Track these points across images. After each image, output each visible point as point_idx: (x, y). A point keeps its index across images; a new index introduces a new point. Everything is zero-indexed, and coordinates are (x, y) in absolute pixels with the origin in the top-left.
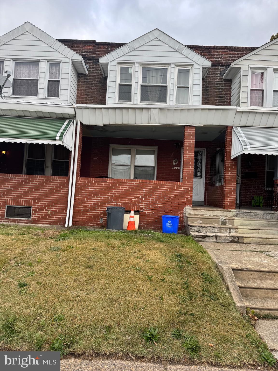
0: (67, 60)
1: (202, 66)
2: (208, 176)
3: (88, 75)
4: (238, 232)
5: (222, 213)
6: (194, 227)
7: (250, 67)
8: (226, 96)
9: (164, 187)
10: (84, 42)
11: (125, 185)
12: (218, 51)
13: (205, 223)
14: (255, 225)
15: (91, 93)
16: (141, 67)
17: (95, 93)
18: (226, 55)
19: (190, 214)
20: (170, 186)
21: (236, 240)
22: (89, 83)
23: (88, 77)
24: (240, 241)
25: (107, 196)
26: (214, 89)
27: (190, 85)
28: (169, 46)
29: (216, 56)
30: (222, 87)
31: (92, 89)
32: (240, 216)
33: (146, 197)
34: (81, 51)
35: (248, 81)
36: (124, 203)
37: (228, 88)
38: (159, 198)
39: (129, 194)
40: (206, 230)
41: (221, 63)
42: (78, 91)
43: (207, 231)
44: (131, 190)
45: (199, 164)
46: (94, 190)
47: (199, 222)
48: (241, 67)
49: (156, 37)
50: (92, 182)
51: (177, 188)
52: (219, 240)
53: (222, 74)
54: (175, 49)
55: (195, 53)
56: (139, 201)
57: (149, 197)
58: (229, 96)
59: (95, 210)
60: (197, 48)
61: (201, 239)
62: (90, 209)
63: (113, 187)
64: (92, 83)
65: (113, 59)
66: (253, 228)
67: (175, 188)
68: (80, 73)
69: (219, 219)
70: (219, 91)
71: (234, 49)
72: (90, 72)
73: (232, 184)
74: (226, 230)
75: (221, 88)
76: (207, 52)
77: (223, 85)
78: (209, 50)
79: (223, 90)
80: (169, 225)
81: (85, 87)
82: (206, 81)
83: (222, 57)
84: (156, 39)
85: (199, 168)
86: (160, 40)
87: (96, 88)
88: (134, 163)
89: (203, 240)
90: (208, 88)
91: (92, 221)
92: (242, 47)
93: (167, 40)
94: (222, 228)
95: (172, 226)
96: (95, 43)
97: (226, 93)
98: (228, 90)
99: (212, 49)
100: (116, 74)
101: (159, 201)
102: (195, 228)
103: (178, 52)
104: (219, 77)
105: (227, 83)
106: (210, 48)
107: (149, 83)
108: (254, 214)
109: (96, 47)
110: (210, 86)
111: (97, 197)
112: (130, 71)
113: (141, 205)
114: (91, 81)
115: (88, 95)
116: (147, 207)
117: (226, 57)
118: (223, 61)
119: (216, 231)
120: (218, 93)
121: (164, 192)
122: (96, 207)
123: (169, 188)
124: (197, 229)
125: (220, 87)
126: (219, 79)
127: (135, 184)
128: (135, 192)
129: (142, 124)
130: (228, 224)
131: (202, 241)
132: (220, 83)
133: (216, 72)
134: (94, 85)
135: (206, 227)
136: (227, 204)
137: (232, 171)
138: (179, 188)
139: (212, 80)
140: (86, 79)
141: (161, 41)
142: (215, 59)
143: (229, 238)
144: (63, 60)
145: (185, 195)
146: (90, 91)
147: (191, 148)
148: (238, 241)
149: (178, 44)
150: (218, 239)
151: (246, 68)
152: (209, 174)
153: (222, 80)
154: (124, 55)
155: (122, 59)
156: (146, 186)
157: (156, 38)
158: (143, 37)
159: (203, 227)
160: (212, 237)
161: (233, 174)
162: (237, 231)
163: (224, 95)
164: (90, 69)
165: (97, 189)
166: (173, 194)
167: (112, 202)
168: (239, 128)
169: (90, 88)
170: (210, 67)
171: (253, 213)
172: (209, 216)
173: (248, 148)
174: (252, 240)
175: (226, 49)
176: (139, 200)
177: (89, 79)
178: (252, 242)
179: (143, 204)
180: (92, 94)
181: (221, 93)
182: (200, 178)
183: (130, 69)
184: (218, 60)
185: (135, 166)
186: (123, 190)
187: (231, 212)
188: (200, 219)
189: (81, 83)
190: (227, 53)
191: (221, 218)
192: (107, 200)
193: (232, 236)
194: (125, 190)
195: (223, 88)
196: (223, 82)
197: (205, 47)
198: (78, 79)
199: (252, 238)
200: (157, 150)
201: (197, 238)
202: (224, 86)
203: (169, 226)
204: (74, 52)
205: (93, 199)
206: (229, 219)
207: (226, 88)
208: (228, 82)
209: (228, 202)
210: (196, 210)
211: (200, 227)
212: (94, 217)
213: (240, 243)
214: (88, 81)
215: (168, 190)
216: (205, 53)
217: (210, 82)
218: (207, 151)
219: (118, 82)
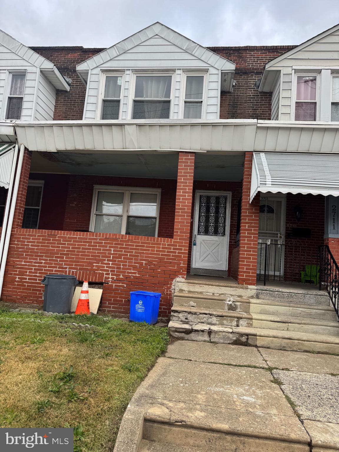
0: (34, 69)
1: (221, 70)
2: (234, 232)
3: (69, 92)
4: (252, 325)
5: (233, 290)
6: (177, 313)
7: (295, 69)
8: (262, 116)
9: (144, 246)
10: (66, 49)
11: (84, 242)
12: (252, 52)
13: (202, 306)
14: (285, 314)
15: (72, 115)
16: (135, 76)
17: (77, 115)
18: (265, 57)
19: (181, 291)
20: (152, 244)
21: (244, 339)
22: (70, 102)
23: (70, 94)
24: (250, 341)
25: (56, 257)
26: (245, 106)
27: (204, 99)
28: (174, 45)
29: (250, 60)
30: (258, 102)
31: (74, 110)
32: (263, 297)
33: (115, 261)
34: (63, 61)
35: (291, 90)
36: (80, 269)
37: (266, 105)
38: (135, 263)
39: (89, 256)
40: (198, 318)
41: (256, 69)
42: (55, 113)
43: (200, 321)
44: (93, 249)
45: (222, 215)
46: (36, 248)
47: (191, 304)
48: (281, 70)
49: (157, 33)
50: (35, 236)
51: (163, 248)
52: (215, 337)
53: (258, 84)
54: (182, 49)
55: (218, 56)
56: (104, 267)
57: (119, 261)
58: (267, 115)
59: (36, 280)
60: (222, 51)
61: (183, 335)
62: (29, 277)
63: (65, 244)
64: (74, 102)
65: (96, 66)
66: (278, 319)
67: (160, 248)
68: (60, 89)
69: (225, 300)
70: (252, 109)
71: (276, 49)
72: (72, 88)
73: (250, 244)
74: (231, 321)
75: (256, 105)
76: (236, 56)
77: (258, 100)
78: (239, 52)
79: (259, 107)
80: (140, 307)
81: (64, 108)
82: (234, 96)
83: (258, 62)
84: (157, 37)
85: (221, 220)
86: (162, 38)
87: (79, 109)
88: (127, 212)
89: (186, 336)
90: (236, 105)
91: (31, 297)
92: (288, 46)
93: (171, 37)
94: (225, 318)
95: (143, 310)
96: (81, 49)
97: (262, 112)
98: (267, 107)
99: (244, 51)
100: (99, 86)
101: (135, 268)
102: (180, 315)
103: (187, 52)
104: (252, 90)
105: (264, 98)
106: (240, 50)
107: (147, 97)
108: (287, 295)
109: (82, 55)
110: (240, 103)
111: (40, 260)
112: (119, 82)
113: (106, 274)
114: (73, 100)
115: (68, 118)
116: (115, 277)
117: (264, 60)
118: (260, 66)
119: (214, 322)
120: (251, 112)
121: (143, 253)
122: (38, 275)
123: (150, 247)
124: (183, 316)
125: (254, 103)
126: (252, 92)
127: (100, 239)
128: (98, 253)
129: (114, 149)
130: (238, 310)
131: (184, 338)
132: (254, 98)
133: (249, 82)
134: (77, 105)
135: (198, 314)
136: (243, 276)
137: (252, 223)
138: (166, 248)
139: (243, 93)
140: (66, 97)
141: (164, 39)
142: (248, 64)
143: (231, 335)
144: (29, 69)
145: (175, 259)
146: (71, 113)
147: (187, 186)
148: (247, 342)
149: (188, 42)
150: (212, 336)
151: (289, 70)
152: (235, 230)
153: (257, 93)
154: (111, 60)
155: (107, 66)
156: (115, 244)
157: (157, 35)
158: (139, 34)
159: (192, 314)
160: (202, 333)
161: (253, 227)
162: (249, 323)
163: (261, 114)
164: (73, 83)
165: (42, 246)
166: (156, 258)
167: (63, 268)
168: (262, 155)
169: (71, 109)
170: (233, 71)
171: (285, 293)
172: (212, 294)
173: (267, 183)
174: (272, 342)
175: (264, 49)
176: (104, 265)
177: (70, 97)
178: (271, 345)
179: (110, 272)
180: (74, 117)
181: (256, 112)
182: (223, 236)
183: (119, 78)
184: (252, 66)
185: (129, 217)
186: (80, 248)
187: (249, 290)
188: (194, 299)
189: (60, 102)
190: (265, 55)
191: (228, 300)
192: (55, 264)
193: (237, 333)
194: (83, 248)
195: (258, 105)
196: (259, 96)
197: (233, 49)
198: (56, 98)
199: (271, 338)
200: (160, 193)
201: (176, 333)
202: (260, 101)
203: (139, 309)
204: (43, 59)
205: (35, 263)
206: (242, 302)
207: (263, 105)
208: (267, 95)
209: (245, 272)
210: (192, 284)
211: (189, 313)
212: (33, 290)
213: (250, 345)
214: (70, 99)
215: (149, 250)
216: (234, 56)
217: (240, 97)
218: (233, 196)
219: (101, 97)
